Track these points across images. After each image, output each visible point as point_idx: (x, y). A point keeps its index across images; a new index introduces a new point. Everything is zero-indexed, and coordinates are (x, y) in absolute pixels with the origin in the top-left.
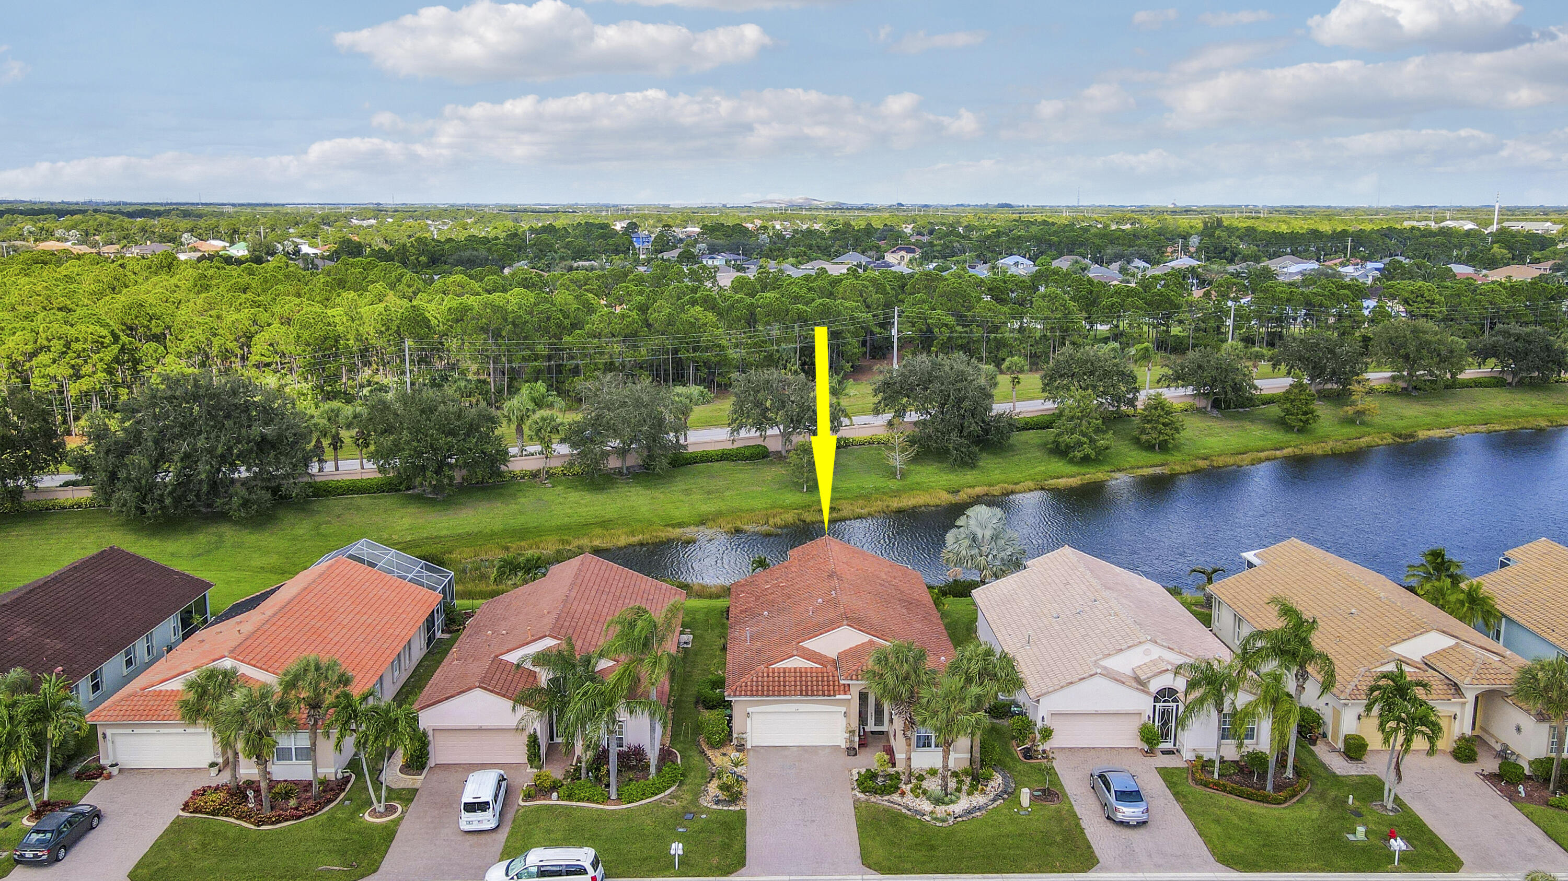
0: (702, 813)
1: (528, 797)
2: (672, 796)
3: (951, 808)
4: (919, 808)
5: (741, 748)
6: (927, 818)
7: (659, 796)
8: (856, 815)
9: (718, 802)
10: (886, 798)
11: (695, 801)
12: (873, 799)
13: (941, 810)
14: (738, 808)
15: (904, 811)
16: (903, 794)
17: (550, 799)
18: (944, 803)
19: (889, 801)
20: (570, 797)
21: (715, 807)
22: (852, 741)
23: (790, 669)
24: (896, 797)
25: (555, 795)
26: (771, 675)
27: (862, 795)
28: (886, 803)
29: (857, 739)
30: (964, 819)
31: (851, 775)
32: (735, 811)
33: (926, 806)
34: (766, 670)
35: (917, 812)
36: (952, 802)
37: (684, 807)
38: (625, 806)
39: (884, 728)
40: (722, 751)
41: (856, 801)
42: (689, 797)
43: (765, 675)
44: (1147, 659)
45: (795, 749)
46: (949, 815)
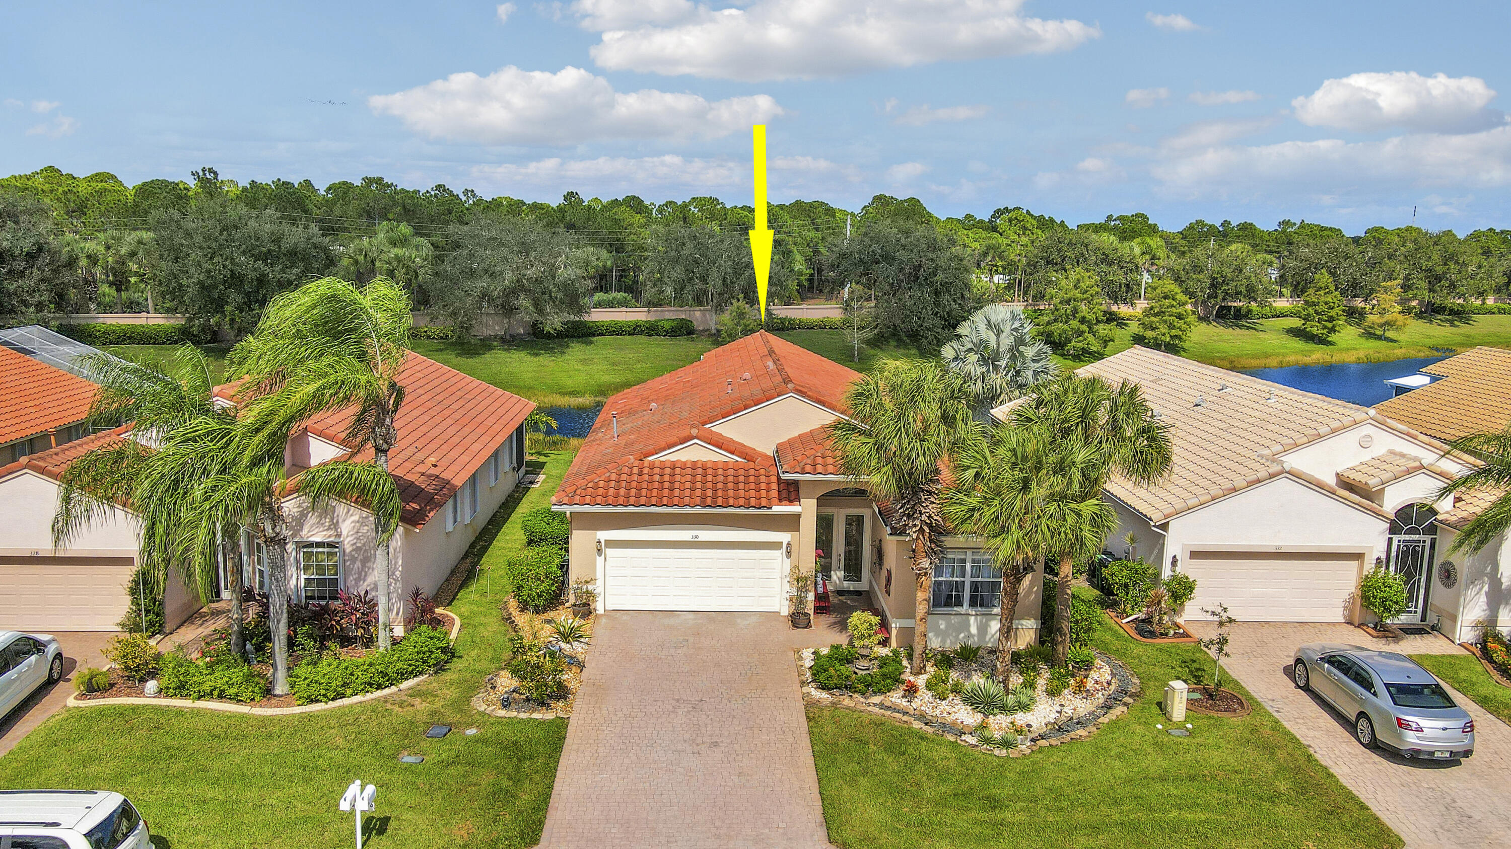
0: (470, 725)
1: (92, 688)
2: (415, 693)
3: (1021, 718)
4: (950, 719)
5: (584, 609)
6: (972, 740)
7: (387, 691)
8: (811, 732)
9: (506, 704)
10: (877, 699)
11: (462, 704)
12: (847, 702)
13: (999, 724)
14: (550, 716)
15: (917, 725)
16: (911, 691)
17: (141, 694)
18: (1004, 709)
19: (882, 706)
20: (181, 689)
21: (502, 713)
22: (800, 601)
23: (685, 463)
24: (896, 697)
25: (151, 685)
26: (646, 471)
27: (824, 695)
28: (876, 710)
29: (811, 596)
30: (1053, 742)
31: (801, 658)
32: (542, 723)
33: (967, 716)
34: (637, 463)
35: (946, 727)
36: (1023, 707)
37: (434, 713)
38: (298, 710)
39: (863, 585)
40: (546, 616)
41: (810, 706)
42: (452, 693)
43: (635, 470)
44: (1366, 456)
45: (691, 615)
46: (1019, 731)
